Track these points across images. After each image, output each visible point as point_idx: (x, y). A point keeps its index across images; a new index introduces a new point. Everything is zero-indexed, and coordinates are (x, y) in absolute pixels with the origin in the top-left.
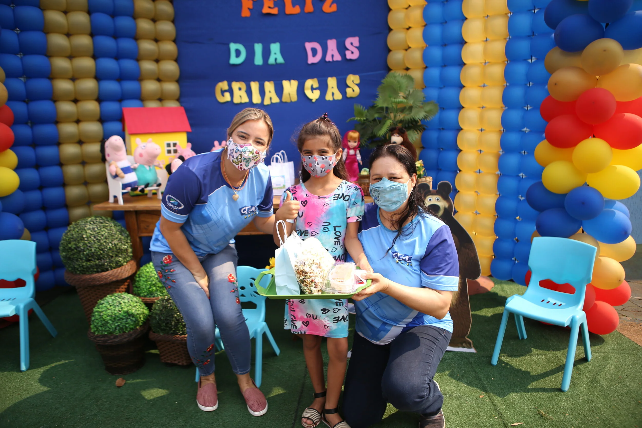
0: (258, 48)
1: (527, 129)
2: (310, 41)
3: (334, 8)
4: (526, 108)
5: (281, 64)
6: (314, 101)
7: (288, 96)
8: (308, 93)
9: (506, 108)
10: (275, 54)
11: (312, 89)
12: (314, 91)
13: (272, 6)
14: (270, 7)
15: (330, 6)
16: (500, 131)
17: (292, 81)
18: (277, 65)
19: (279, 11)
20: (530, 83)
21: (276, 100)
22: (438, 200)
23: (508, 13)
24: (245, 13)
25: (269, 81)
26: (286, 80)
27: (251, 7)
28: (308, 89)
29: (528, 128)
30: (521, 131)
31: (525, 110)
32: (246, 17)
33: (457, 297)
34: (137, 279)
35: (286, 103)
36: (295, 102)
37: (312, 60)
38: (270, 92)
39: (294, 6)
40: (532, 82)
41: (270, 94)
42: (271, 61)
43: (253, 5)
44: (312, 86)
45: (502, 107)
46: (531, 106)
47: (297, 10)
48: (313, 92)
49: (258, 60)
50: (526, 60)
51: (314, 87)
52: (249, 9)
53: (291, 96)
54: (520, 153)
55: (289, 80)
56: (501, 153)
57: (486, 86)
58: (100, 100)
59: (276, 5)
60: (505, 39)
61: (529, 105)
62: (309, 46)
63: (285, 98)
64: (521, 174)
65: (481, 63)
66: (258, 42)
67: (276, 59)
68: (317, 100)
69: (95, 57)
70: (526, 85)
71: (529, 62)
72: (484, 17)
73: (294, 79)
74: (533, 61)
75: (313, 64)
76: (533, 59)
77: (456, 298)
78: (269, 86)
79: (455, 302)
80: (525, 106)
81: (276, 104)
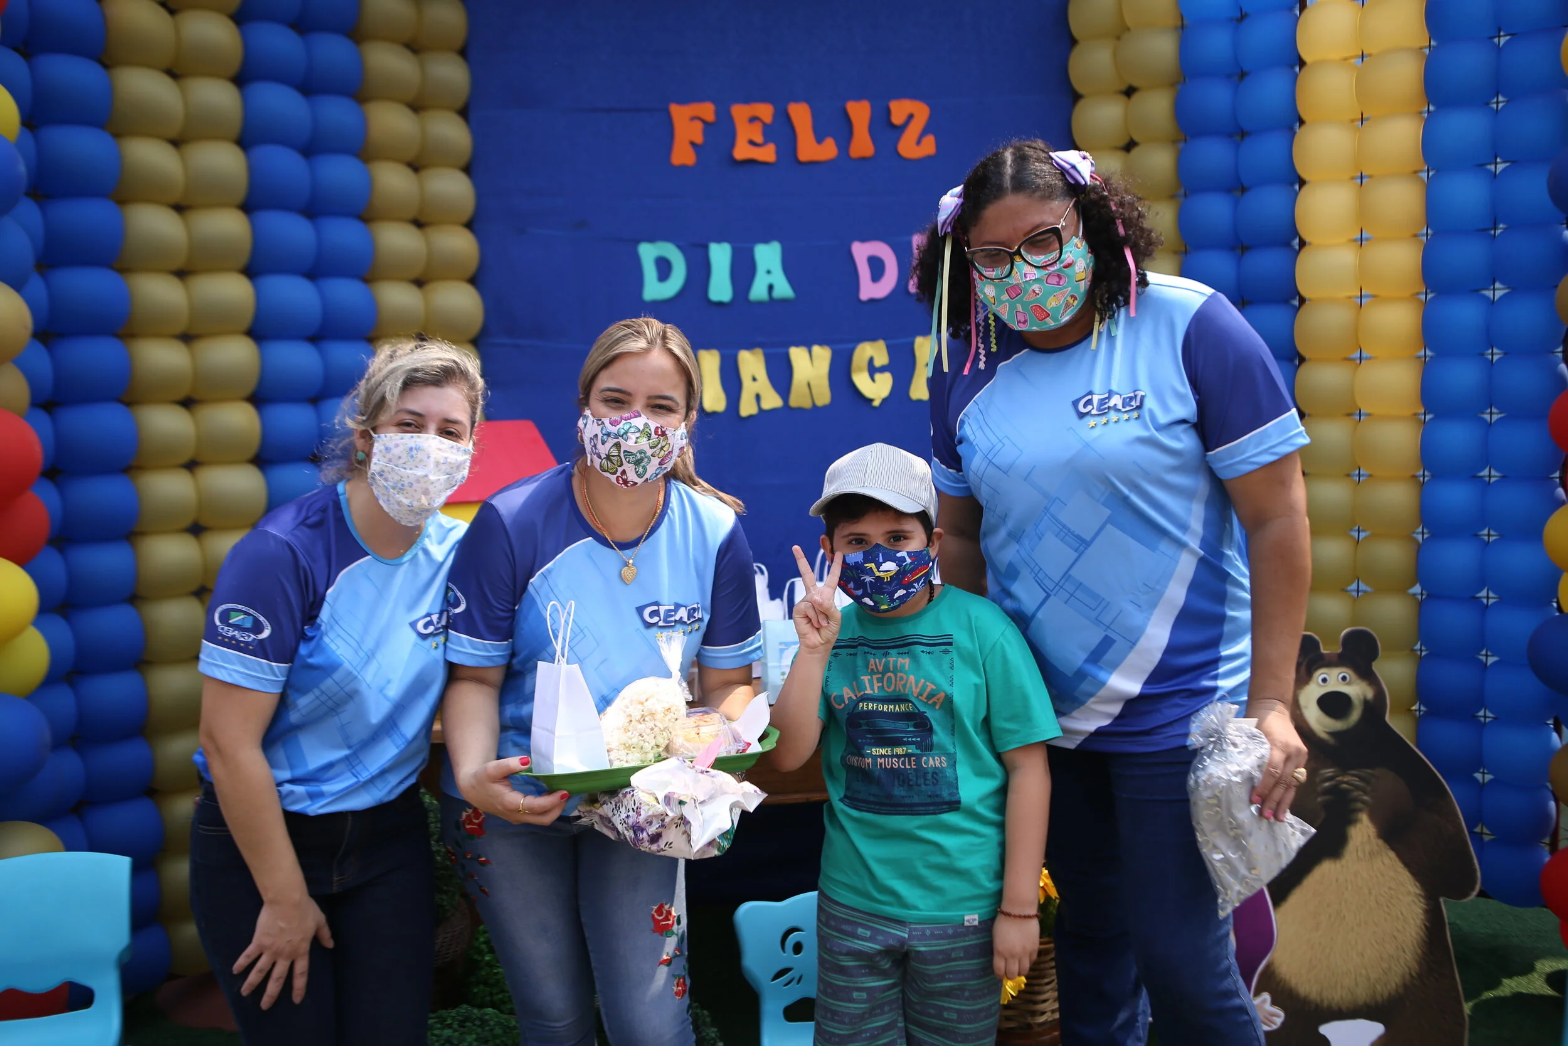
0: (720, 255)
1: (1493, 473)
2: (864, 240)
3: (929, 147)
4: (1487, 417)
5: (784, 301)
6: (876, 403)
7: (806, 390)
8: (861, 380)
9: (1428, 417)
10: (769, 272)
11: (872, 370)
12: (877, 376)
13: (759, 139)
14: (752, 143)
15: (919, 142)
16: (1414, 477)
17: (816, 349)
18: (773, 303)
19: (778, 153)
20: (1495, 350)
21: (772, 401)
22: (1344, 678)
23: (1421, 171)
24: (682, 155)
25: (750, 347)
26: (797, 345)
27: (699, 139)
28: (860, 370)
29: (1497, 470)
30: (1475, 477)
31: (1484, 420)
32: (684, 167)
33: (1419, 951)
34: (487, 958)
35: (800, 410)
36: (825, 407)
37: (869, 290)
38: (754, 379)
39: (819, 140)
40: (1499, 348)
41: (756, 384)
42: (758, 291)
43: (705, 133)
44: (871, 360)
45: (1415, 414)
46: (1501, 413)
47: (828, 150)
48: (873, 380)
49: (720, 289)
50: (1477, 291)
51: (878, 363)
52: (693, 144)
53: (814, 391)
54: (1476, 535)
55: (808, 344)
56: (1420, 537)
57: (1368, 359)
58: (258, 399)
59: (769, 133)
60: (1415, 236)
61: (1497, 408)
62: (861, 251)
63: (799, 398)
64: (1484, 593)
65: (1350, 298)
66: (719, 240)
67: (771, 288)
68: (885, 401)
69: (251, 271)
70: (1482, 355)
71: (1486, 298)
72: (1353, 178)
73: (821, 343)
74: (1498, 294)
75: (872, 301)
76: (1499, 289)
77: (1417, 954)
78: (752, 364)
79: (1416, 967)
80: (1483, 413)
81: (774, 411)
